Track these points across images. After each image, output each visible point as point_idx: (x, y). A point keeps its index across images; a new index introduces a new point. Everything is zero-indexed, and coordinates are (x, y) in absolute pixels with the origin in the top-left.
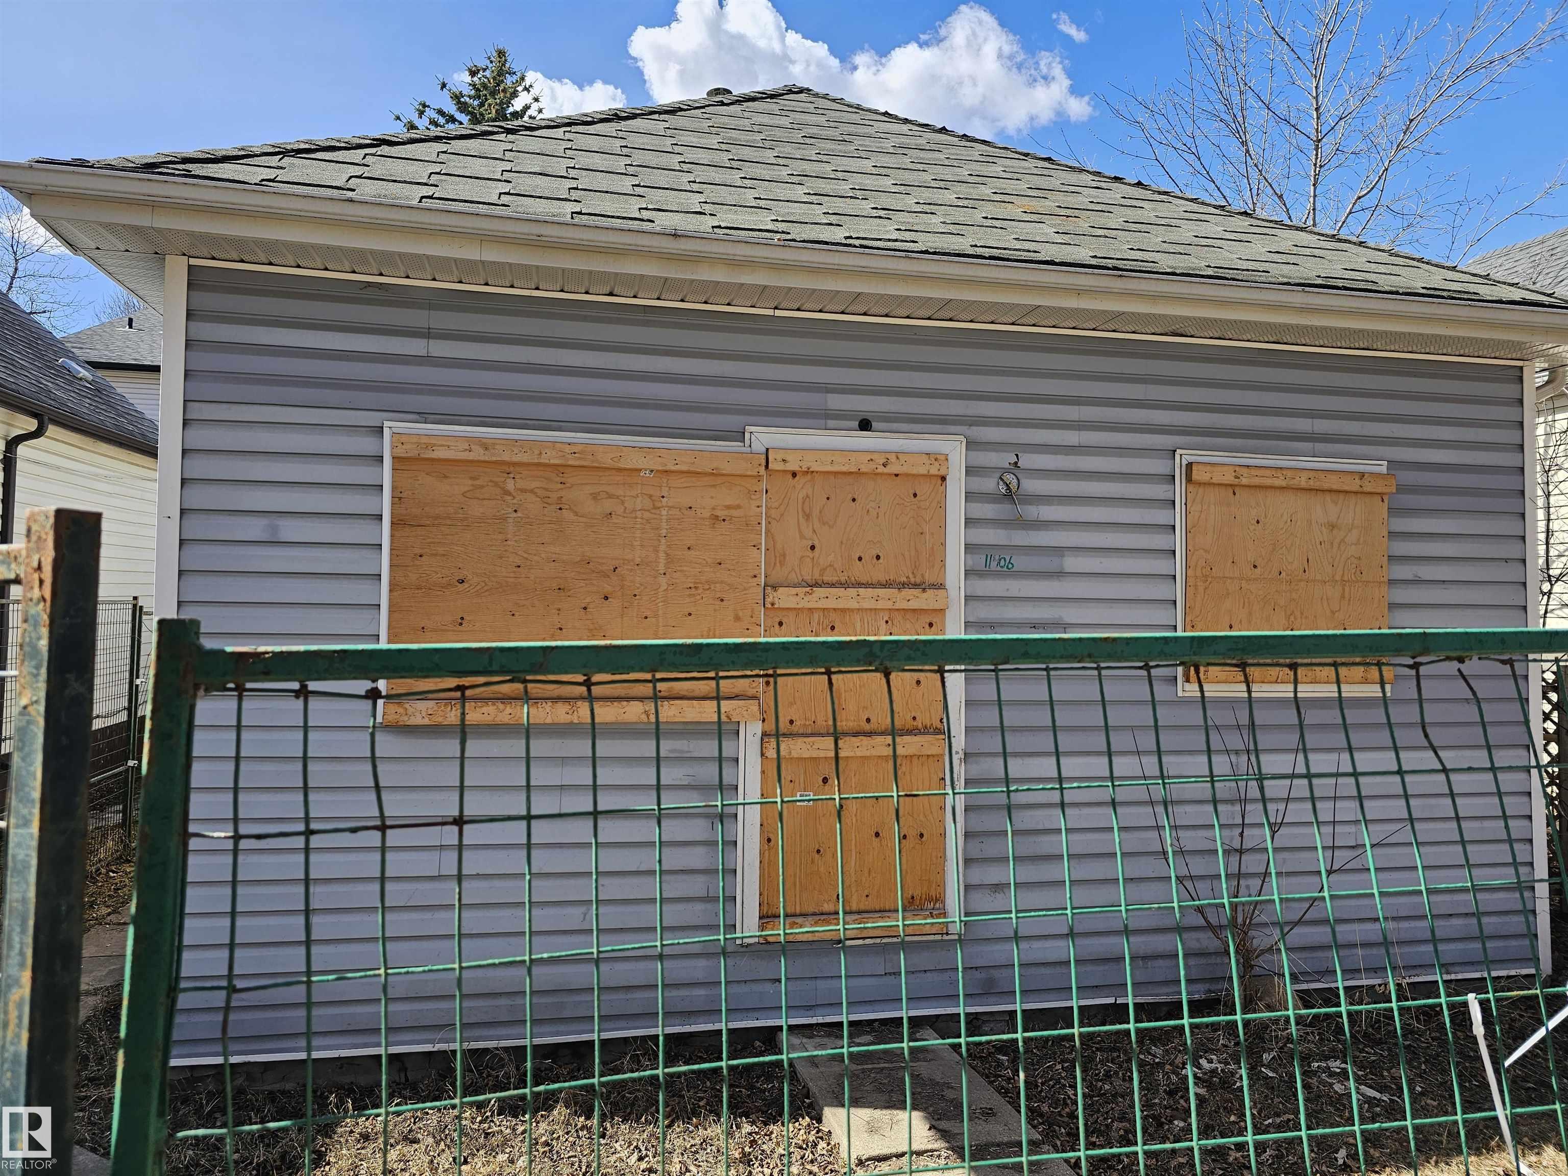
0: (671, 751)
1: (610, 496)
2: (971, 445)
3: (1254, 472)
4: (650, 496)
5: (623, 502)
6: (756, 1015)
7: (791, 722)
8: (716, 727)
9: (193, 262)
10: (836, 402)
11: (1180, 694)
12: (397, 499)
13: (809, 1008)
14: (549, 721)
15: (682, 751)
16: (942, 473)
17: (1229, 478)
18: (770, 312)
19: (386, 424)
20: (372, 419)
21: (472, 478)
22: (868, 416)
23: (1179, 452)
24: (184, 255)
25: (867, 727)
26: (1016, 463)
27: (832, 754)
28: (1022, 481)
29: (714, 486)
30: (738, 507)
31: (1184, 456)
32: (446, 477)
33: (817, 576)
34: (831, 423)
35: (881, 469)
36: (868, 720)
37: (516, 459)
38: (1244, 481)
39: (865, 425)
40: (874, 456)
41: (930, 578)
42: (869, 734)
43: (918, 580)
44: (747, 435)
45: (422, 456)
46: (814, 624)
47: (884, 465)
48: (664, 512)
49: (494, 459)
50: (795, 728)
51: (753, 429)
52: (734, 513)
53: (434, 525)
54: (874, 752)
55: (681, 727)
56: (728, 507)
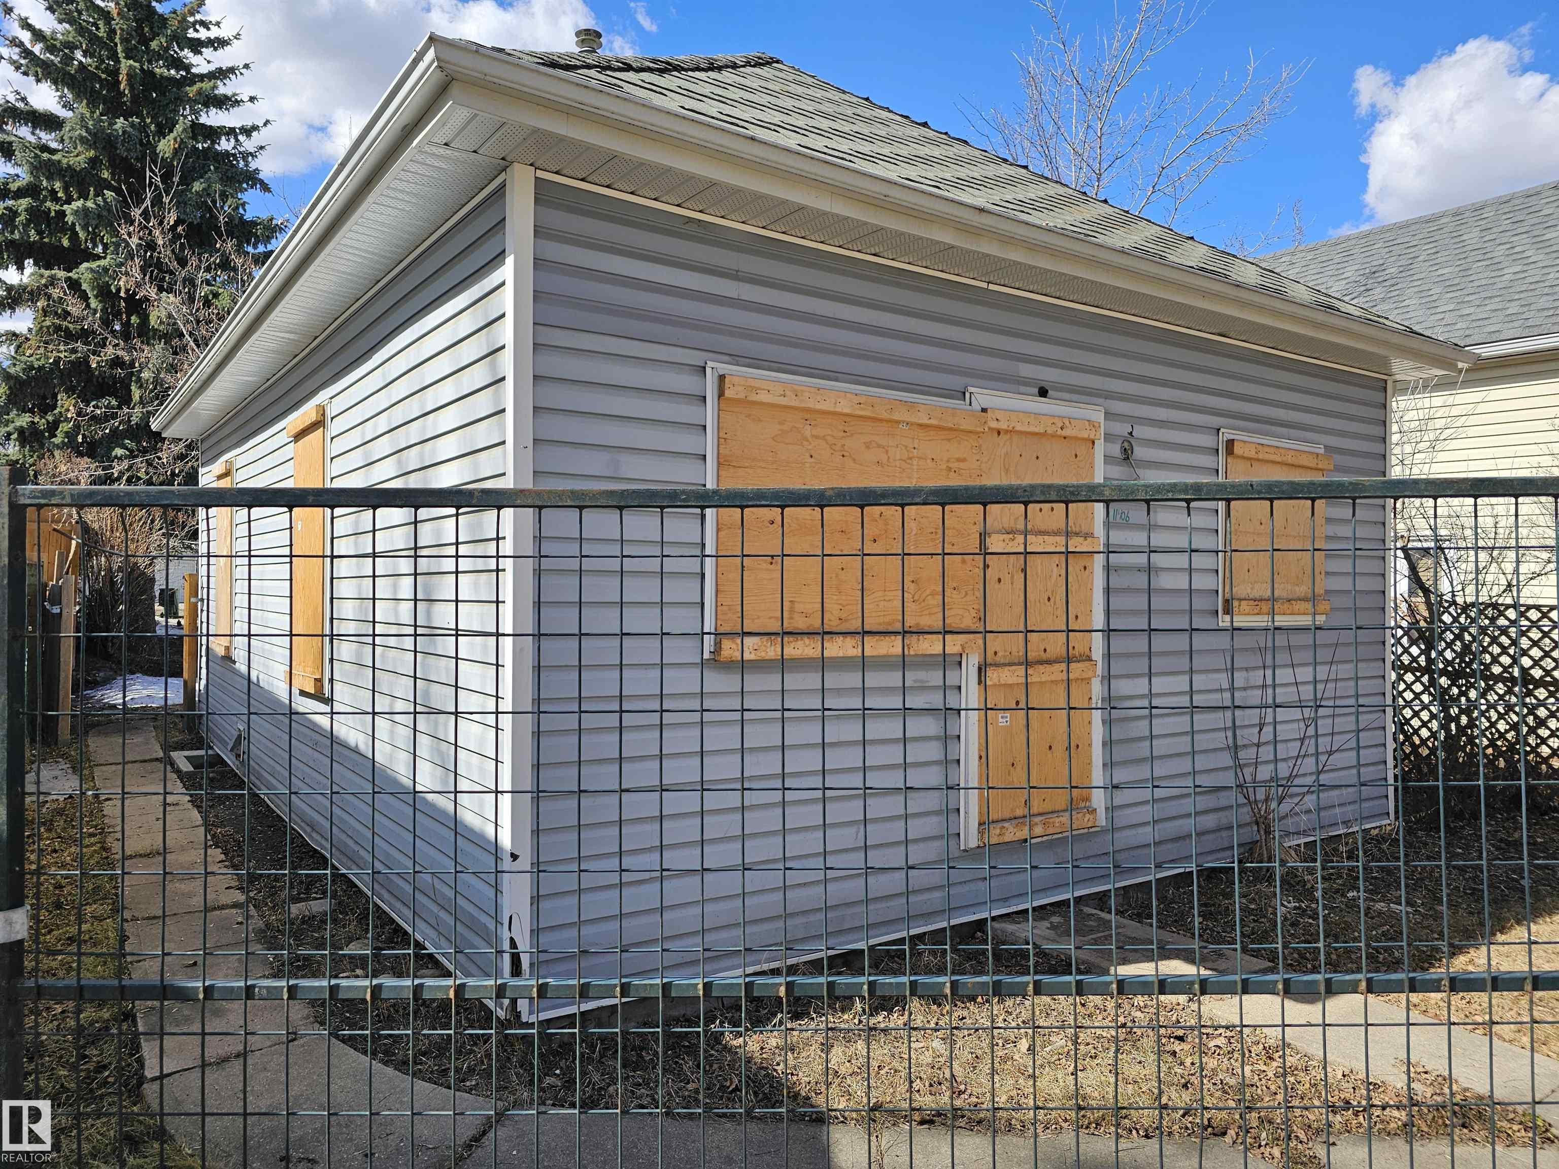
0: (915, 681)
1: (879, 446)
2: (1108, 415)
3: (1267, 450)
4: (906, 447)
5: (887, 452)
6: (972, 910)
7: (996, 653)
8: (941, 659)
9: (540, 174)
10: (1026, 370)
11: (1221, 624)
12: (721, 440)
13: (1006, 899)
14: (841, 654)
15: (921, 681)
16: (1092, 437)
17: (1252, 454)
18: (984, 285)
19: (710, 364)
20: (695, 358)
21: (781, 423)
22: (1043, 384)
23: (1222, 430)
24: (531, 165)
25: (1044, 656)
26: (1131, 434)
27: (1023, 680)
28: (1135, 448)
29: (949, 440)
30: (964, 460)
31: (1227, 434)
32: (760, 420)
33: (1012, 525)
34: (1022, 389)
35: (1060, 432)
36: (1045, 650)
37: (819, 407)
38: (1261, 456)
39: (1043, 393)
40: (1056, 420)
41: (1085, 529)
42: (1049, 662)
43: (1078, 530)
44: (967, 395)
45: (750, 398)
46: (1010, 566)
47: (1062, 428)
48: (915, 463)
49: (803, 405)
50: (999, 659)
51: (971, 389)
52: (962, 465)
53: (751, 467)
54: (1053, 678)
55: (920, 659)
56: (959, 460)
